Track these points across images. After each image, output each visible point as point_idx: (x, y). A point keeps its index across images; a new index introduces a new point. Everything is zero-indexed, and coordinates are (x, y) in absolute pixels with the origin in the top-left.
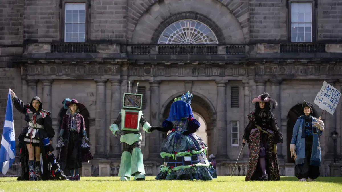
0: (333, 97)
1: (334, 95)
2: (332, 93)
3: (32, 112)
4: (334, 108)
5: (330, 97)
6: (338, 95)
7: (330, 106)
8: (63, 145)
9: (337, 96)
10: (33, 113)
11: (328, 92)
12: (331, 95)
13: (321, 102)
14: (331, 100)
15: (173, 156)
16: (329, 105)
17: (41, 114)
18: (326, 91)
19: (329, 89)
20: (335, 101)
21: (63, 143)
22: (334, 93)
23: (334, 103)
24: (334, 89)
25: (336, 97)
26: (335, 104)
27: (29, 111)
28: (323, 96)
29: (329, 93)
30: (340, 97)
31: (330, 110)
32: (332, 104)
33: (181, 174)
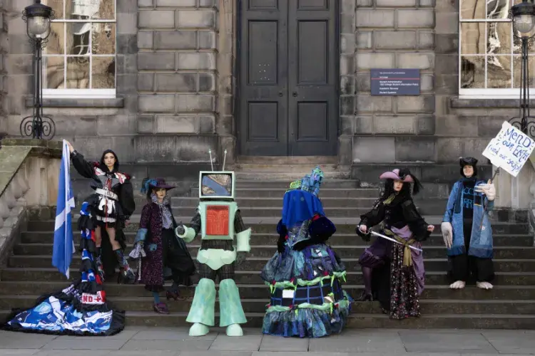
0: (519, 149)
1: (521, 145)
2: (518, 142)
3: (104, 174)
4: (519, 166)
5: (514, 147)
6: (530, 146)
7: (511, 162)
8: (144, 255)
9: (528, 146)
10: (106, 175)
11: (511, 139)
12: (516, 145)
13: (495, 154)
14: (516, 153)
15: (271, 287)
16: (510, 160)
17: (117, 177)
18: (508, 136)
19: (512, 134)
20: (522, 154)
21: (143, 251)
22: (521, 142)
23: (519, 158)
24: (523, 134)
25: (524, 148)
26: (522, 160)
27: (99, 172)
28: (501, 145)
29: (512, 141)
30: (532, 149)
31: (512, 168)
32: (515, 159)
33: (274, 320)
